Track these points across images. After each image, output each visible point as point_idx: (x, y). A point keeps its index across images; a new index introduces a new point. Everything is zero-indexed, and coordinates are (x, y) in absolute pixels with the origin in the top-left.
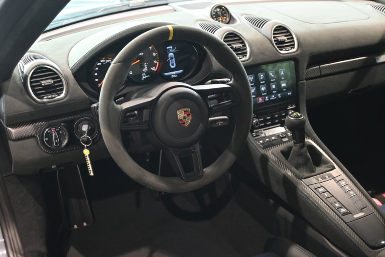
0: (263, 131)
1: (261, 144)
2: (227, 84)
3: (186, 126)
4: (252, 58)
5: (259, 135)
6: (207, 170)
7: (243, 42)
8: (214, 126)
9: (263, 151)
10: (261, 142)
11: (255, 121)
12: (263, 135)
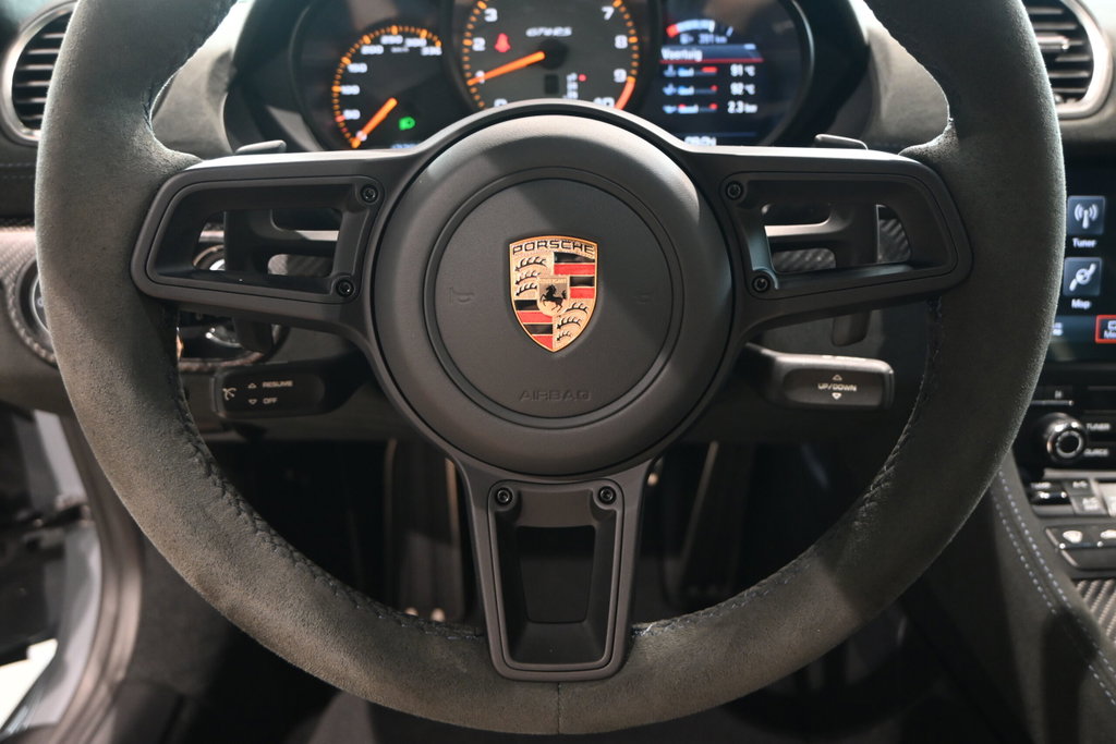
0: (1095, 487)
1: (1072, 548)
2: (905, 155)
3: (557, 346)
4: (1108, 111)
5: (1066, 501)
6: (660, 637)
7: (1079, 33)
8: (803, 397)
9: (1071, 594)
10: (1074, 537)
11: (1058, 428)
12: (1091, 505)
